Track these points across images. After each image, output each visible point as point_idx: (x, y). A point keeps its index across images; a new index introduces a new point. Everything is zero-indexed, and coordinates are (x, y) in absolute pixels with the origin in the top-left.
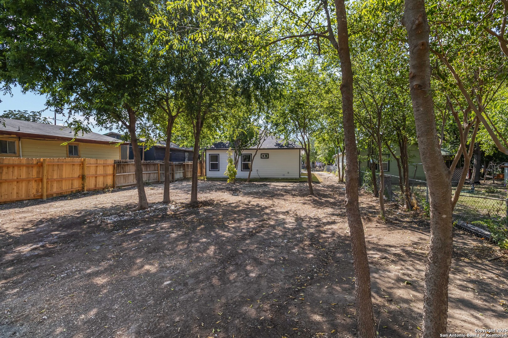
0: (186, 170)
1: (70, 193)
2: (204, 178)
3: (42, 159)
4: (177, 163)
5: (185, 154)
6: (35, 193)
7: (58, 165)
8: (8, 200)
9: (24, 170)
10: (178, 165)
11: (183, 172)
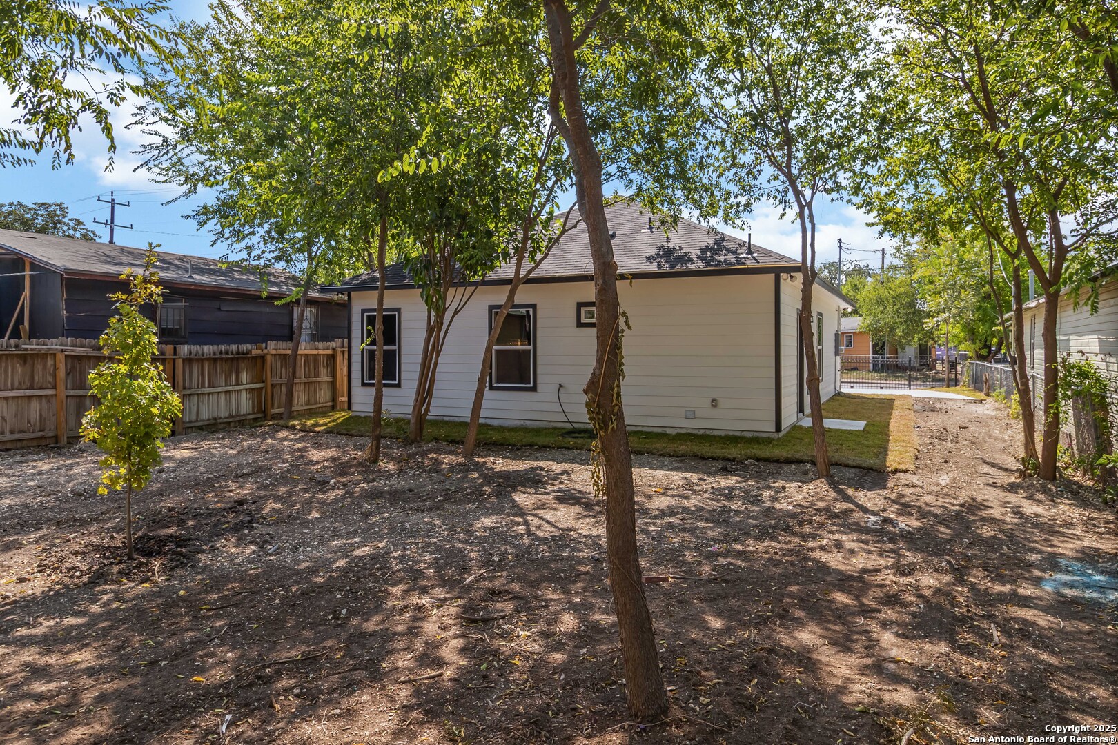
0: (273, 379)
4: (208, 349)
5: (291, 314)
10: (215, 360)
11: (251, 390)
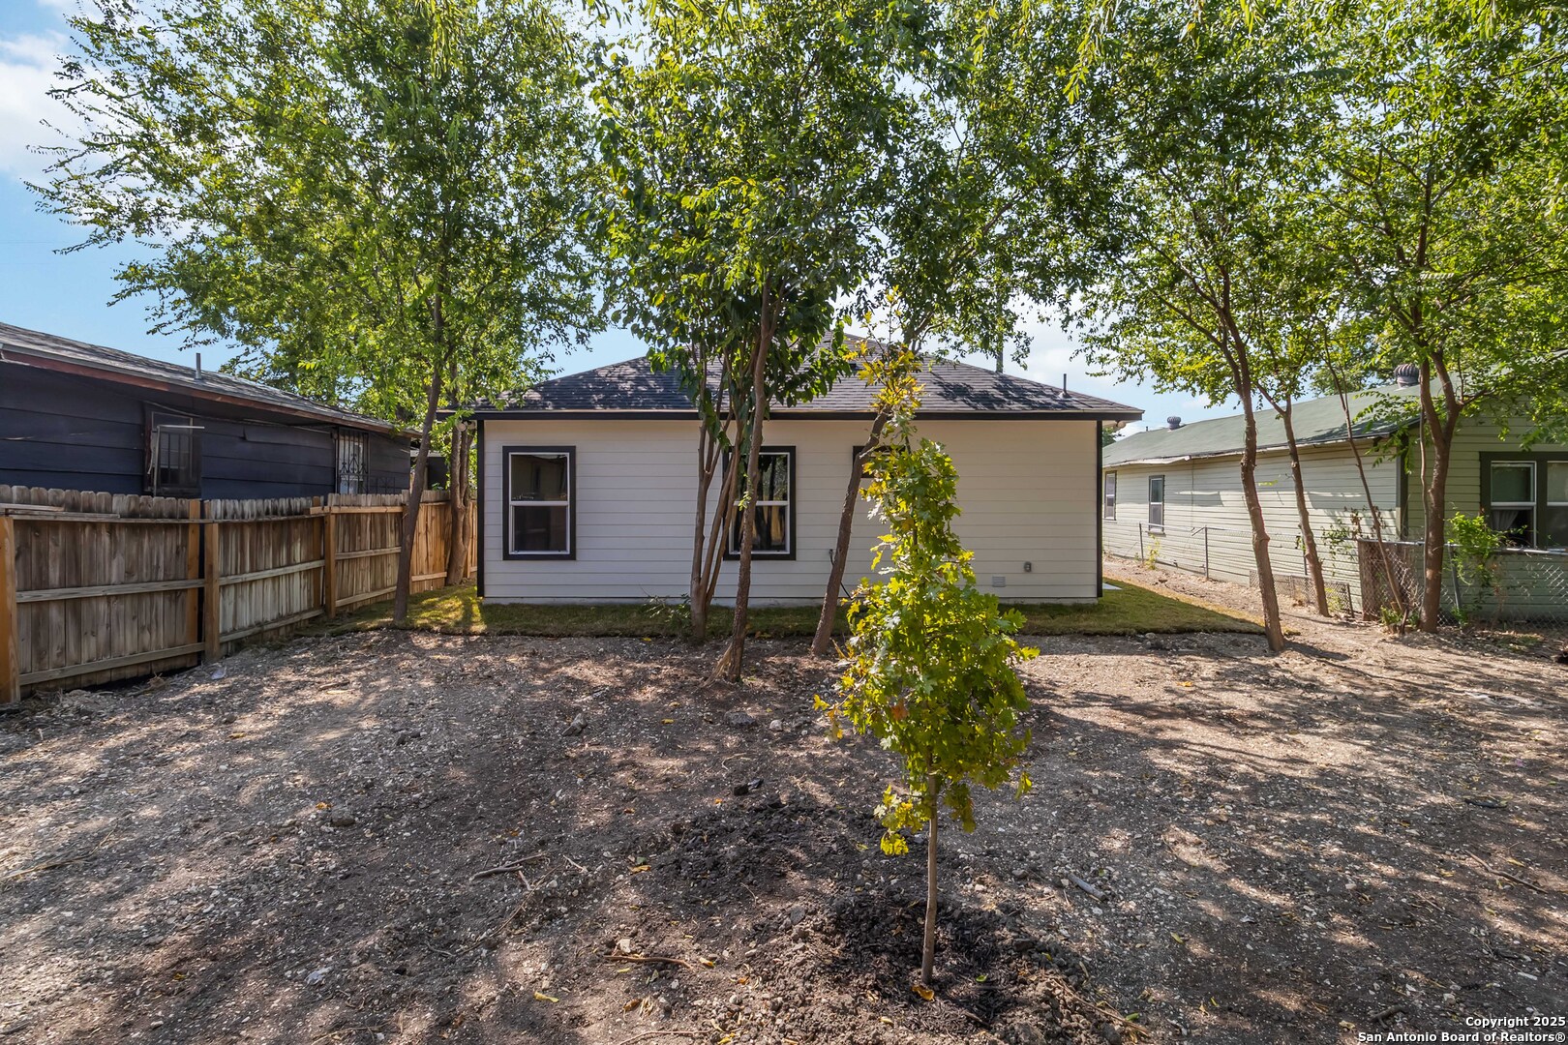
0: (336, 554)
2: (468, 614)
4: (250, 507)
5: (335, 451)
10: (258, 525)
11: (308, 571)
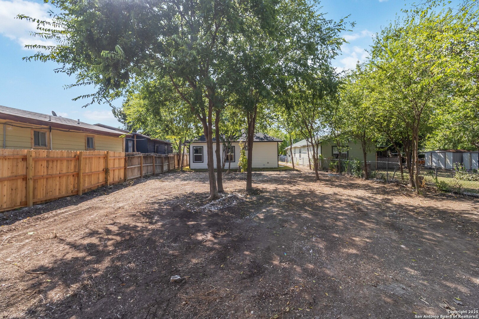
0: (170, 162)
1: (97, 187)
3: (78, 152)
6: (72, 189)
7: (89, 158)
8: (53, 197)
9: (65, 163)
